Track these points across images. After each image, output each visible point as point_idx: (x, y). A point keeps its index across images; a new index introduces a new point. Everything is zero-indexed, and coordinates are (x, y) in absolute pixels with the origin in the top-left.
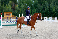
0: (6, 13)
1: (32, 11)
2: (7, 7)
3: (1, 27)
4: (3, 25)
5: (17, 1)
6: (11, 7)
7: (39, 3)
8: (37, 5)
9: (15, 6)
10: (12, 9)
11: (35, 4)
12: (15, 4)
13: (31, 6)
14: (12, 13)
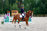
0: (13, 11)
1: (36, 9)
2: (14, 6)
3: (9, 23)
4: (10, 22)
5: (23, 1)
6: (18, 5)
7: (42, 2)
8: (40, 4)
9: (21, 5)
10: (18, 7)
11: (38, 3)
12: (21, 4)
13: (35, 5)
14: (18, 11)
